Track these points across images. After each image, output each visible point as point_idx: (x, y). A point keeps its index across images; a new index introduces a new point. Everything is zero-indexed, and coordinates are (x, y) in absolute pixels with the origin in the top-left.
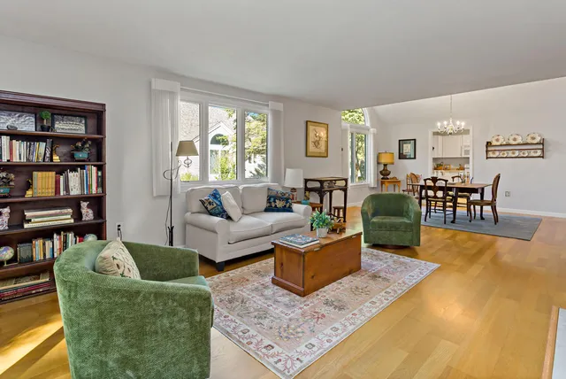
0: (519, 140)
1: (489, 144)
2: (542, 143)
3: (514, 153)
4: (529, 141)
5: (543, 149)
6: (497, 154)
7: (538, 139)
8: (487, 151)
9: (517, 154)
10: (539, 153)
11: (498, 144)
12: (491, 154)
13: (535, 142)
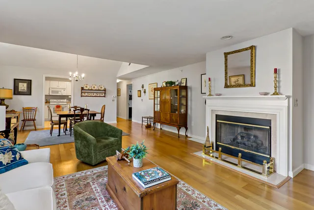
0: (96, 88)
1: (82, 89)
2: (105, 90)
3: (94, 94)
4: (100, 89)
5: (105, 93)
6: (86, 94)
7: (103, 89)
8: (82, 93)
9: (95, 95)
10: (103, 95)
11: (87, 89)
12: (83, 94)
13: (102, 89)
